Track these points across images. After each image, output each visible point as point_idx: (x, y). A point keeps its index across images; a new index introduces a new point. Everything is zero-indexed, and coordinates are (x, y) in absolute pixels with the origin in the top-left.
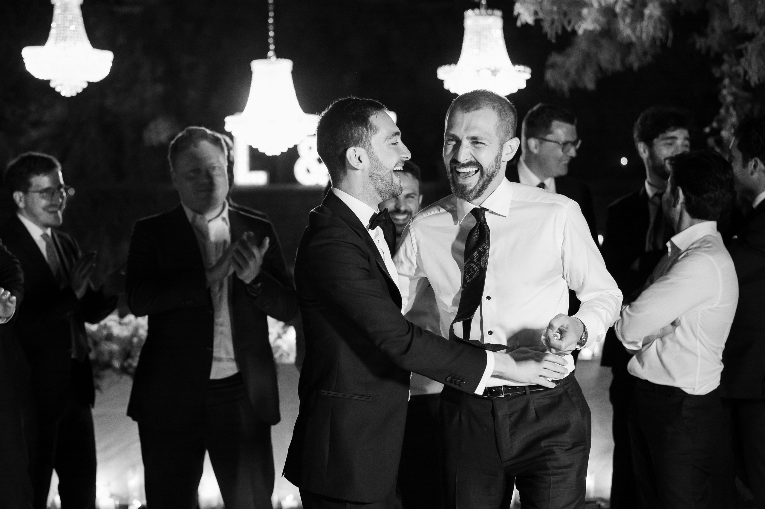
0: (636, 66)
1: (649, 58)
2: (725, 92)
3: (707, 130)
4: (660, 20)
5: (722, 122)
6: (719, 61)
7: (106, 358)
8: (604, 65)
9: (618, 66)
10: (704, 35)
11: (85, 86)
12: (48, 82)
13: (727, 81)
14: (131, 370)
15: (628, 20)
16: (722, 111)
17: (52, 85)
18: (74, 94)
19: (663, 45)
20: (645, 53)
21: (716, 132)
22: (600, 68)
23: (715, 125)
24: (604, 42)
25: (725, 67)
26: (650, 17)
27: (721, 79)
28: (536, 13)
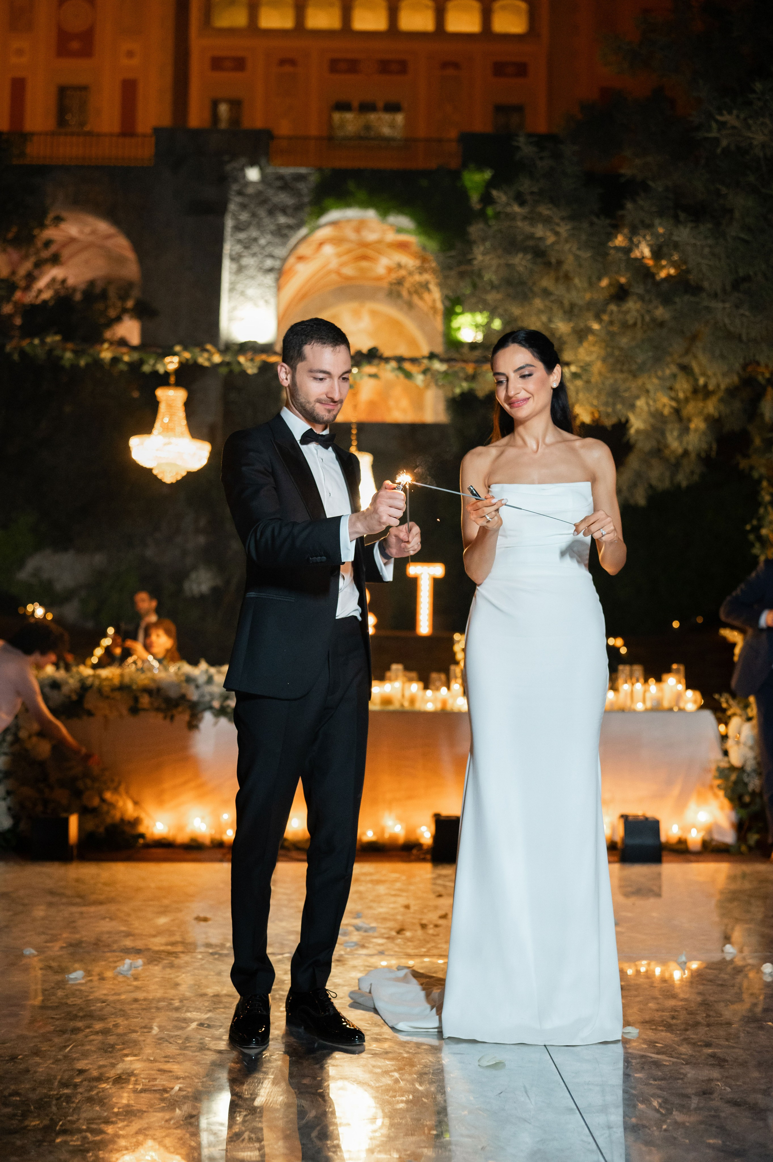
0: (684, 484)
1: (696, 477)
2: (763, 493)
3: (748, 527)
4: (704, 433)
7: (207, 698)
8: (654, 482)
9: (667, 484)
11: (184, 474)
13: (765, 484)
14: (229, 710)
15: (675, 433)
16: (762, 511)
17: (155, 472)
18: (174, 481)
20: (692, 473)
22: (651, 486)
23: (755, 522)
24: (655, 462)
26: (696, 430)
27: (759, 481)
28: (592, 413)
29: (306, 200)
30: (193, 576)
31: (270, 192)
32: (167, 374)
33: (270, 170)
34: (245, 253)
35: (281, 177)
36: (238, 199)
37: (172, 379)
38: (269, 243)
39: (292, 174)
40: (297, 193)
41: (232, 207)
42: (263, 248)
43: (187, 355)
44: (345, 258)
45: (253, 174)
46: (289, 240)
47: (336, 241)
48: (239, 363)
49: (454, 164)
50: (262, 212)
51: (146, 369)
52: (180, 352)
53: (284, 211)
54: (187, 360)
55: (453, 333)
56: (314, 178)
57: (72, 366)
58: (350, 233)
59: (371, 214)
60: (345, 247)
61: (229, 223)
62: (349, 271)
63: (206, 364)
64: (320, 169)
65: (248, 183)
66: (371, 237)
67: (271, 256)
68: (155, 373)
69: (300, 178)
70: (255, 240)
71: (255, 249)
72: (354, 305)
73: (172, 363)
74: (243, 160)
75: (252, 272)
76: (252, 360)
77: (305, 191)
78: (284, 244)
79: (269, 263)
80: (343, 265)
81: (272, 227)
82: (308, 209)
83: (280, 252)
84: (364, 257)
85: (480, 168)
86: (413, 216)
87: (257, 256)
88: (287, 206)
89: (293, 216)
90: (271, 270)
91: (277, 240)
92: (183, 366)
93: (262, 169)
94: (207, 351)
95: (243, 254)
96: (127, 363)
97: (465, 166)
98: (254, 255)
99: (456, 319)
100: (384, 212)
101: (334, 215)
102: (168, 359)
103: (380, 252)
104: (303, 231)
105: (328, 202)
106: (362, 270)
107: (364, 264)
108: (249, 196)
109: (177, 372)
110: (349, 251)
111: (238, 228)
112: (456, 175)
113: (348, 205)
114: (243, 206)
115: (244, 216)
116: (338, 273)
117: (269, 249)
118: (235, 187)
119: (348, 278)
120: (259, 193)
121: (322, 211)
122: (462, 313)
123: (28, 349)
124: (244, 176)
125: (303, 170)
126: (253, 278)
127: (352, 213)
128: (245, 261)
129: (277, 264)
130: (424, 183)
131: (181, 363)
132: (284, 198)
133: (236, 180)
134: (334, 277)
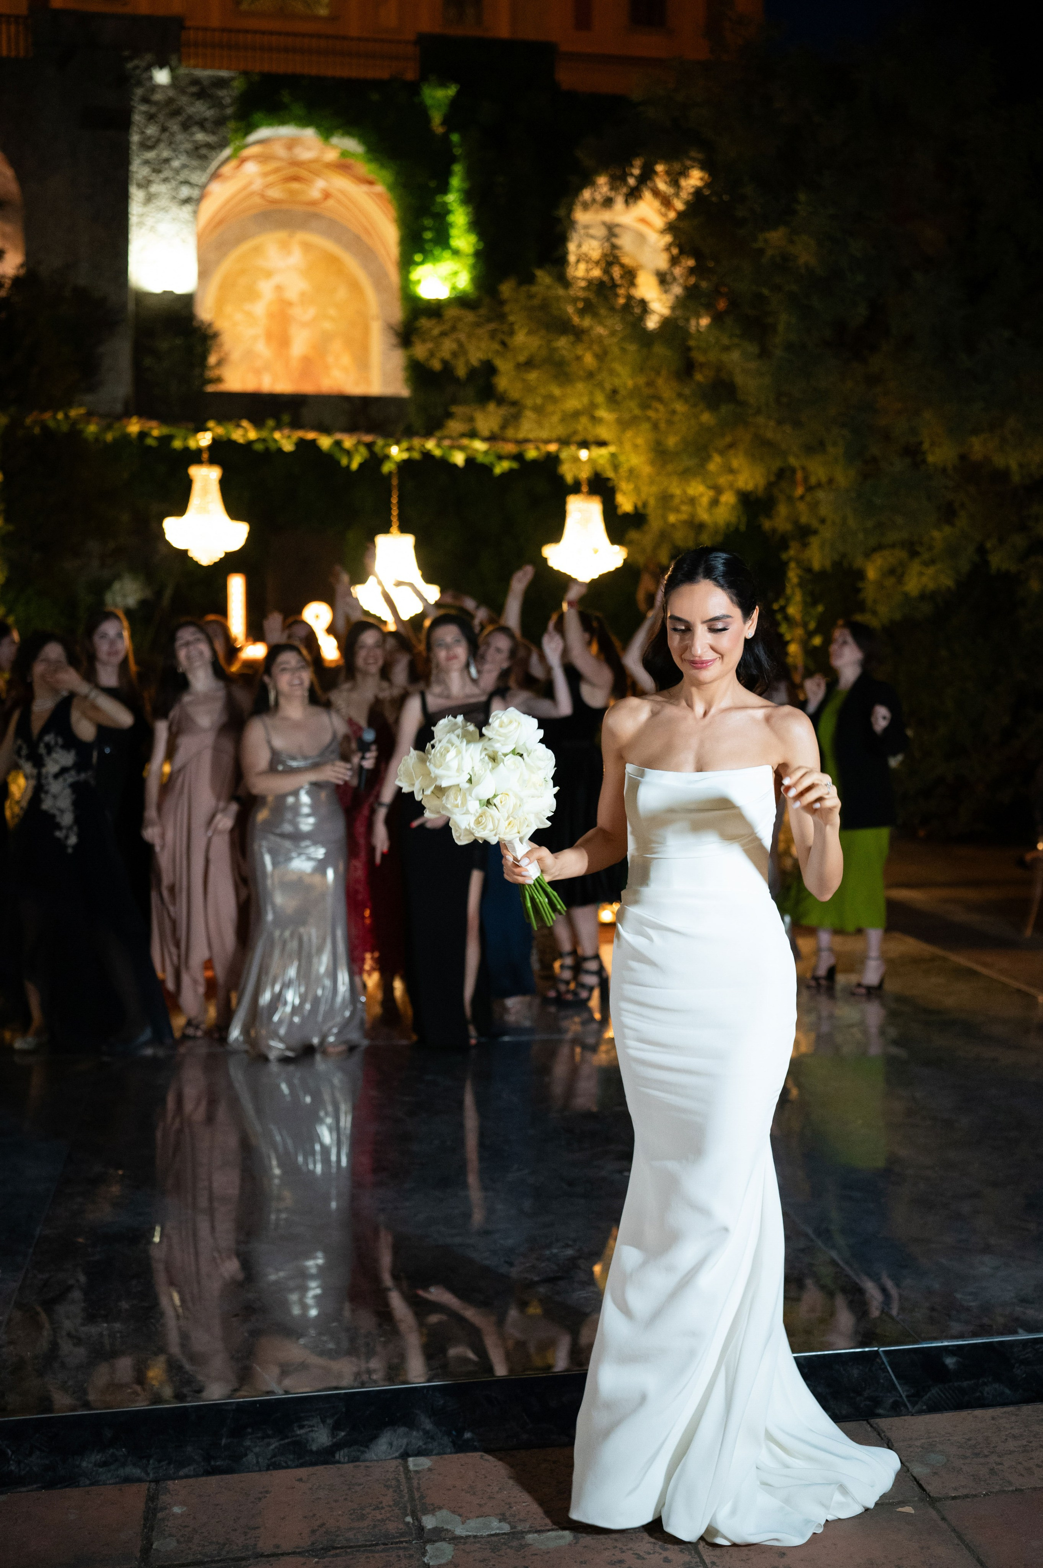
2: (790, 573)
4: (733, 507)
5: (788, 600)
6: (785, 547)
10: (769, 516)
11: (222, 555)
12: (186, 552)
13: (792, 565)
16: (789, 591)
17: (190, 554)
19: (737, 530)
21: (783, 609)
25: (792, 553)
27: (787, 562)
29: (229, 111)
30: (117, 586)
31: (184, 100)
32: (199, 451)
33: (182, 71)
34: (154, 177)
35: (196, 82)
36: (144, 108)
37: (205, 456)
38: (184, 166)
39: (210, 77)
40: (217, 103)
41: (137, 118)
42: (177, 171)
43: (220, 431)
44: (271, 178)
45: (162, 77)
46: (210, 163)
47: (263, 159)
48: (275, 441)
49: (410, 75)
50: (174, 126)
51: (177, 444)
52: (213, 428)
53: (202, 125)
54: (221, 436)
55: (411, 286)
56: (238, 85)
57: (97, 440)
58: (280, 150)
59: (309, 133)
60: (273, 165)
61: (135, 138)
62: (275, 193)
63: (241, 440)
64: (245, 73)
65: (155, 88)
66: (305, 155)
67: (186, 182)
68: (187, 449)
69: (221, 83)
70: (167, 161)
71: (167, 173)
72: (282, 235)
73: (204, 439)
74: (149, 57)
75: (163, 202)
76: (289, 437)
77: (228, 101)
78: (204, 169)
79: (185, 192)
80: (268, 186)
81: (188, 146)
82: (232, 125)
83: (198, 178)
84: (296, 178)
85: (443, 84)
86: (363, 139)
87: (169, 181)
88: (206, 119)
89: (214, 133)
90: (187, 201)
91: (195, 163)
92: (216, 443)
93: (172, 70)
94: (242, 427)
95: (151, 179)
96: (156, 438)
97: (424, 78)
98: (166, 180)
99: (415, 270)
100: (326, 133)
101: (263, 133)
102: (200, 435)
103: (317, 174)
104: (227, 152)
105: (257, 116)
106: (292, 192)
107: (295, 186)
108: (156, 103)
109: (210, 448)
110: (276, 170)
111: (147, 145)
112: (414, 89)
113: (283, 122)
114: (151, 118)
115: (152, 131)
116: (263, 196)
117: (184, 175)
118: (139, 92)
119: (274, 202)
120: (170, 101)
121: (250, 128)
122: (422, 263)
123: (51, 424)
124: (151, 78)
125: (224, 74)
126: (165, 209)
127: (287, 131)
128: (154, 189)
129: (195, 193)
130: (375, 97)
131: (214, 439)
132: (200, 109)
133: (139, 83)
134: (257, 200)
